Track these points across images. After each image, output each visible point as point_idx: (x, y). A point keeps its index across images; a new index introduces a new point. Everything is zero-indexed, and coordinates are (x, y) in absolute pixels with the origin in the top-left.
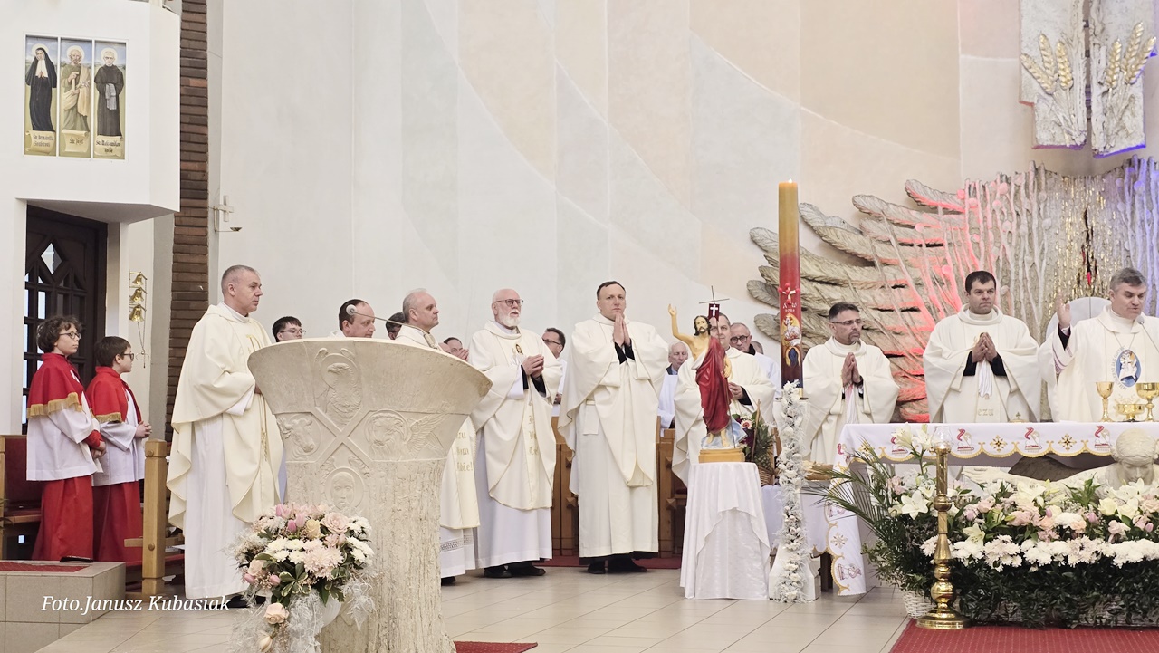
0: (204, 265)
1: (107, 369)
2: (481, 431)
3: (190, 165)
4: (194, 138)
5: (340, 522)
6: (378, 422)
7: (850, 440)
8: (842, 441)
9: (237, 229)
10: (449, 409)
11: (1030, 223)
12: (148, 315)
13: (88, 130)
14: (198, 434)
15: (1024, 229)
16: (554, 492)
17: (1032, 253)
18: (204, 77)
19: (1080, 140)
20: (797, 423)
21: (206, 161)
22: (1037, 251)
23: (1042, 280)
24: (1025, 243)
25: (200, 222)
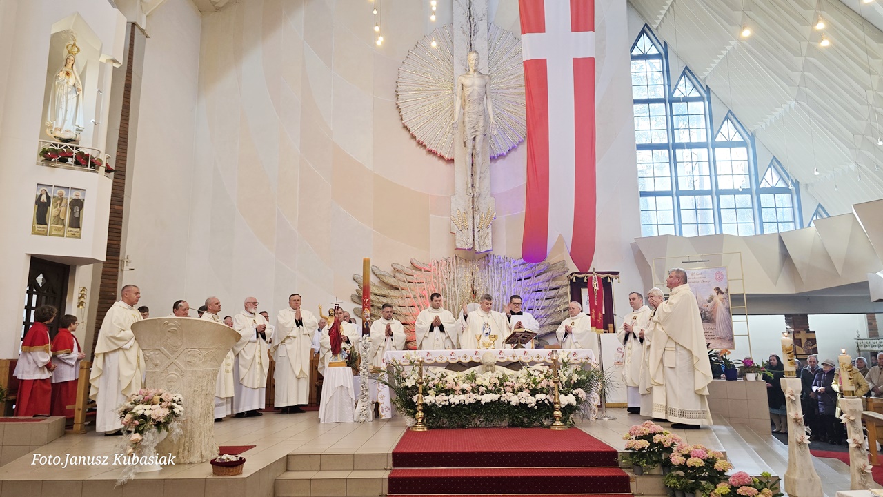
0: (116, 284)
1: (64, 329)
2: (237, 356)
3: (112, 242)
4: (115, 231)
5: (169, 396)
6: (189, 353)
7: (387, 357)
8: (384, 358)
9: (132, 269)
10: (223, 347)
11: (454, 276)
12: (87, 306)
13: (64, 225)
14: (106, 358)
15: (452, 278)
16: (267, 381)
17: (454, 287)
18: (122, 206)
19: (471, 247)
20: (367, 351)
21: (120, 240)
22: (456, 286)
23: (458, 296)
24: (452, 283)
25: (115, 266)
